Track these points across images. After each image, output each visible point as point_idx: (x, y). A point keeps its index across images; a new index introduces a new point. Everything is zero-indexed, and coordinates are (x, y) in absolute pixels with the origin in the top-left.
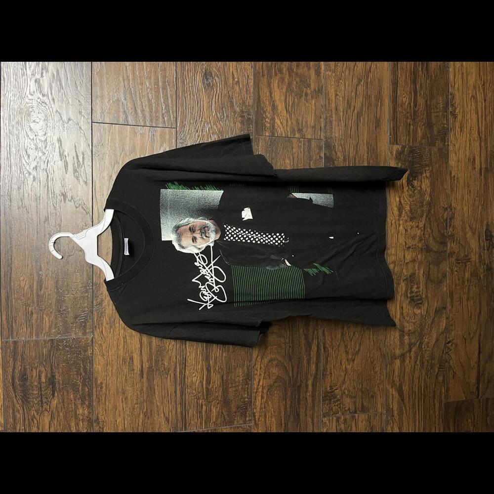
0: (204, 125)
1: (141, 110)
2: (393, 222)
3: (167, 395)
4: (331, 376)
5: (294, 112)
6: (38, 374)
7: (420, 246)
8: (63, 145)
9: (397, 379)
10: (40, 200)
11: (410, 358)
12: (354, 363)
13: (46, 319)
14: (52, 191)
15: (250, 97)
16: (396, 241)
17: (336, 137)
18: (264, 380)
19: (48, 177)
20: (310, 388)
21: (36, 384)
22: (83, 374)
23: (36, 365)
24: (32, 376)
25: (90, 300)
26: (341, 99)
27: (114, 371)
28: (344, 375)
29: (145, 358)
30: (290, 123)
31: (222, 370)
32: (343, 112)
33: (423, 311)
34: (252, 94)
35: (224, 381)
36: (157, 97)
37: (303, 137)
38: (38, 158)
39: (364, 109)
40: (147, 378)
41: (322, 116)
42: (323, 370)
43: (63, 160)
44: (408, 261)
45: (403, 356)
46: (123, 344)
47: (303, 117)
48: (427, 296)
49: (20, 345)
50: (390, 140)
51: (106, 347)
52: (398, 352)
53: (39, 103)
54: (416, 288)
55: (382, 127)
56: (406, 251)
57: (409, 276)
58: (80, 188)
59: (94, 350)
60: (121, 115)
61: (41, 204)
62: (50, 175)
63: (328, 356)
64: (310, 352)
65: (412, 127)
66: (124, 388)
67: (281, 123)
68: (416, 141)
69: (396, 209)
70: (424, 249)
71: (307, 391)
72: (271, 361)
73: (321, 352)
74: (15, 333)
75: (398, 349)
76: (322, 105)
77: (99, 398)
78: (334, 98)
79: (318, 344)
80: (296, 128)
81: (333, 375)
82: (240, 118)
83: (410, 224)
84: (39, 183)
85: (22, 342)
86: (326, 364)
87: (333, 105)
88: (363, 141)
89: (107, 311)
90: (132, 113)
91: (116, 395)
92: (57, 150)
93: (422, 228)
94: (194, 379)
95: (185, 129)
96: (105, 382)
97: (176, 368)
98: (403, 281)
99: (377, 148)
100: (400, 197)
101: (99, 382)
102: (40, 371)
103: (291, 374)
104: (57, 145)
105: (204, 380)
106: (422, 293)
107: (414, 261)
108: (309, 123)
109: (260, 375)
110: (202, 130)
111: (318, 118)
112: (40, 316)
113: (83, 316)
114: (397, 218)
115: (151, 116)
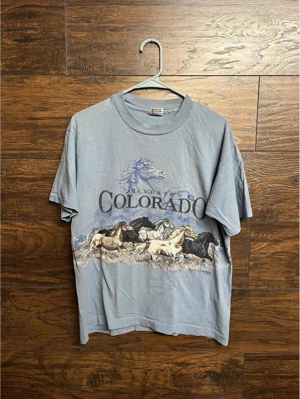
0: (259, 176)
1: (271, 119)
2: (171, 357)
3: (11, 141)
4: (24, 296)
5: (272, 260)
6: (34, 27)
7: (148, 384)
8: (239, 50)
9: (20, 361)
10: (190, 30)
11: (40, 374)
12: (36, 318)
13: (84, 34)
14: (198, 41)
15: (286, 219)
16: (152, 360)
17: (251, 300)
18: (22, 232)
19: (210, 37)
20: (14, 276)
21: (26, 25)
22: (33, 67)
23: (42, 26)
24: (33, 22)
25: (100, 73)
26: (286, 306)
27: (35, 94)
28: (25, 309)
29: (46, 122)
30: (262, 256)
31: (34, 192)
32: (274, 308)
33: (85, 387)
34: (288, 221)
35: (22, 195)
36: (284, 134)
37: (251, 269)
38: (227, 29)
39: (277, 328)
40: (27, 124)
41: (270, 288)
42: (30, 288)
43: (225, 50)
44: (133, 373)
45: (42, 367)
46: (59, 102)
47: (268, 269)
48: (99, 391)
49: (61, 12)
50: (248, 354)
51: (57, 87)
52: (46, 362)
53: (276, 31)
54: (107, 381)
55: (260, 345)
56: (143, 370)
57: (118, 373)
58: (201, 65)
59: (54, 76)
60: (267, 102)
61: (187, 31)
62: (212, 39)
63: (44, 293)
64: (48, 276)
65: (261, 375)
66: (19, 102)
67: (262, 248)
68: (248, 379)
69: (183, 359)
70: (145, 389)
71: (10, 273)
72: (41, 238)
73: (48, 286)
74: (71, 8)
75: (48, 362)
76: (280, 287)
77: (11, 81)
78: (287, 298)
79: (55, 284)
80: (258, 262)
81: (25, 298)
82: (266, 209)
83: (169, 374)
84: (204, 29)
85: (64, 14)
86: (36, 292)
87: (280, 298)
88: (247, 327)
89: (90, 88)
90: (269, 111)
91: (13, 95)
92: (234, 45)
93: (164, 387)
94: (25, 166)
95: (255, 159)
96: (26, 85)
97: (37, 150)
98: (114, 368)
99: (241, 341)
100: (194, 364)
101: (25, 80)
102: (37, 29)
103: (27, 257)
104: (239, 45)
105: (23, 176)
106: (102, 387)
107: (133, 378)
108: (263, 274)
109: (28, 228)
110: (255, 175)
111: (268, 283)
112: (86, 30)
113: (85, 67)
114: (175, 361)
115: (266, 128)
